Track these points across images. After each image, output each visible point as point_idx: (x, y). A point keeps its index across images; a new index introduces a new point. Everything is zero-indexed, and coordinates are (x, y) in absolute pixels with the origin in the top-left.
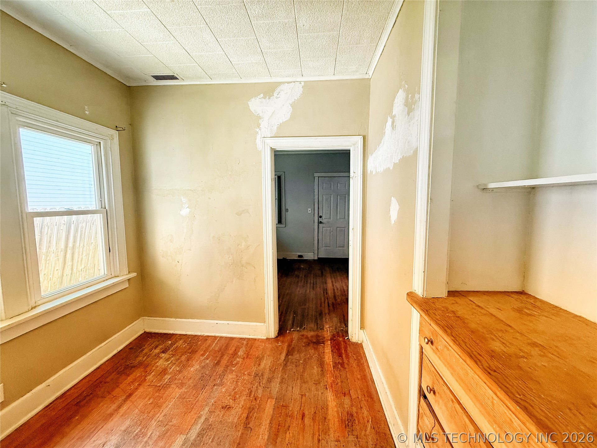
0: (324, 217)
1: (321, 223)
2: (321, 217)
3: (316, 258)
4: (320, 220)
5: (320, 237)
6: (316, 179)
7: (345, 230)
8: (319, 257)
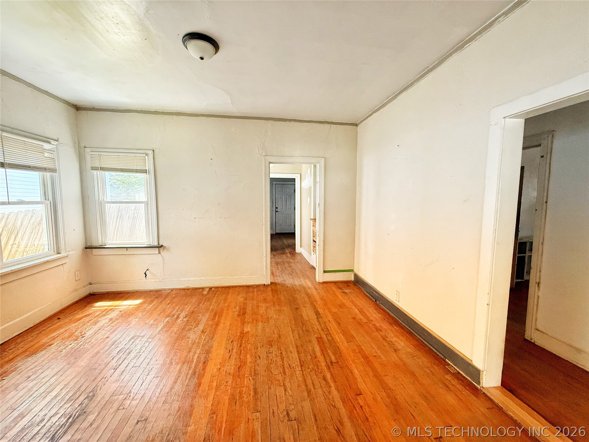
0: (279, 208)
1: (277, 211)
2: (277, 208)
3: (275, 233)
4: (277, 210)
5: (277, 221)
6: (274, 185)
7: (291, 215)
8: (277, 232)
